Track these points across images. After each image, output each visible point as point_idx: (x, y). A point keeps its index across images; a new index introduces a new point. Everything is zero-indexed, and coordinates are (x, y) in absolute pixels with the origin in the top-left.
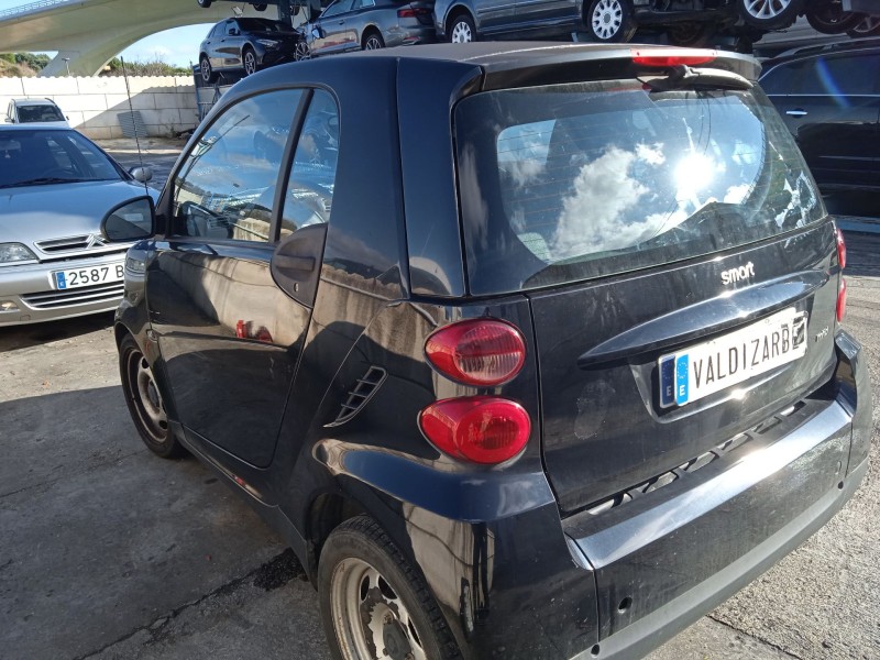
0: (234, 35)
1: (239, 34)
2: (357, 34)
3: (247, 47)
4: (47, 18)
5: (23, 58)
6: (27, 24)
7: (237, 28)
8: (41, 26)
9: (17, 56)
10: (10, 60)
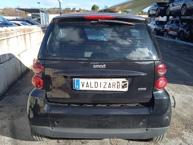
0: (156, 6)
1: (157, 6)
2: (181, 6)
3: (157, 9)
4: (131, 3)
5: (126, 11)
6: (127, 4)
7: (156, 4)
8: (130, 5)
9: (124, 11)
10: (123, 11)
